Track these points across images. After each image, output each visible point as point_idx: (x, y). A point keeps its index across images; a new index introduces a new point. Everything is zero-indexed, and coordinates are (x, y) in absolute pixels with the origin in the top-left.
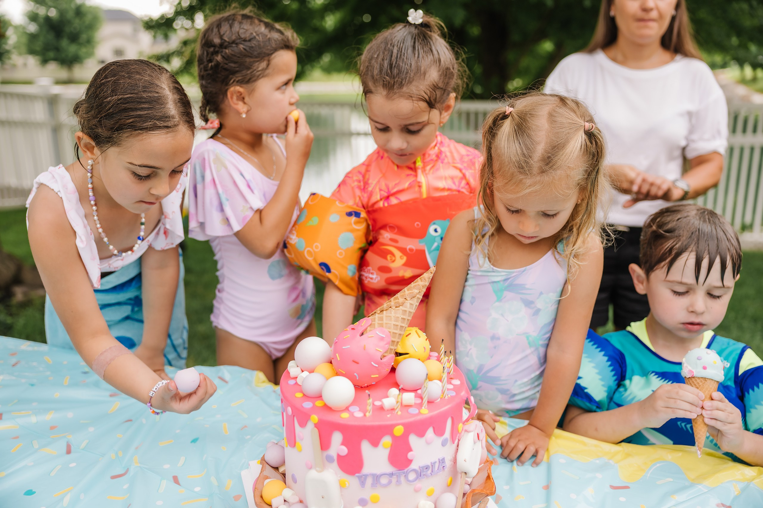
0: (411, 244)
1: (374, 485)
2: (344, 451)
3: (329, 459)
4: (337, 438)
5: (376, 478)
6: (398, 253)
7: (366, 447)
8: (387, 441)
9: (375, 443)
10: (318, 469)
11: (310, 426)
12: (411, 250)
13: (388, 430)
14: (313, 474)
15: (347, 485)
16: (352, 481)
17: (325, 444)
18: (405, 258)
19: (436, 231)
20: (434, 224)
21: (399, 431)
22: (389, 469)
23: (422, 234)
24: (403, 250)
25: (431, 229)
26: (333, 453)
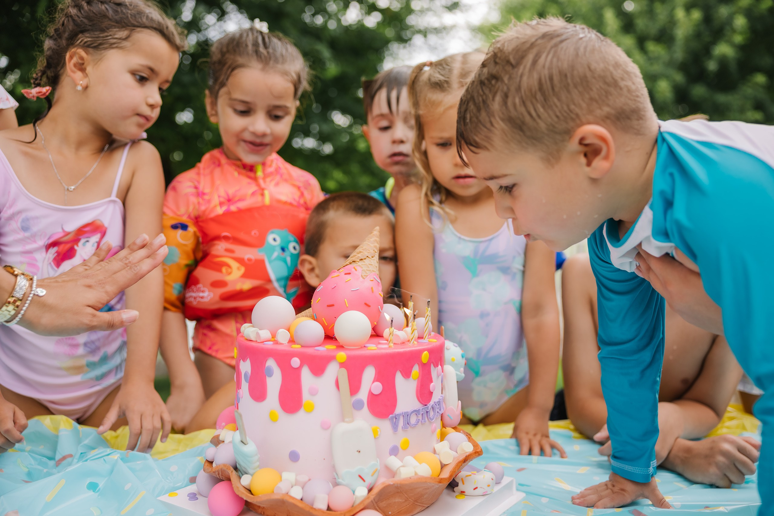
0: (248, 254)
1: (405, 428)
2: (378, 388)
3: (358, 406)
4: (369, 373)
5: (407, 415)
6: (234, 264)
7: (399, 378)
8: (416, 371)
9: (407, 375)
10: (347, 420)
11: (333, 369)
12: (249, 260)
13: (417, 357)
14: (341, 427)
15: (379, 433)
16: (385, 425)
18: (243, 270)
19: (274, 240)
20: (273, 233)
21: (425, 357)
22: (417, 405)
23: (260, 242)
24: (240, 261)
25: (270, 238)
26: (363, 395)
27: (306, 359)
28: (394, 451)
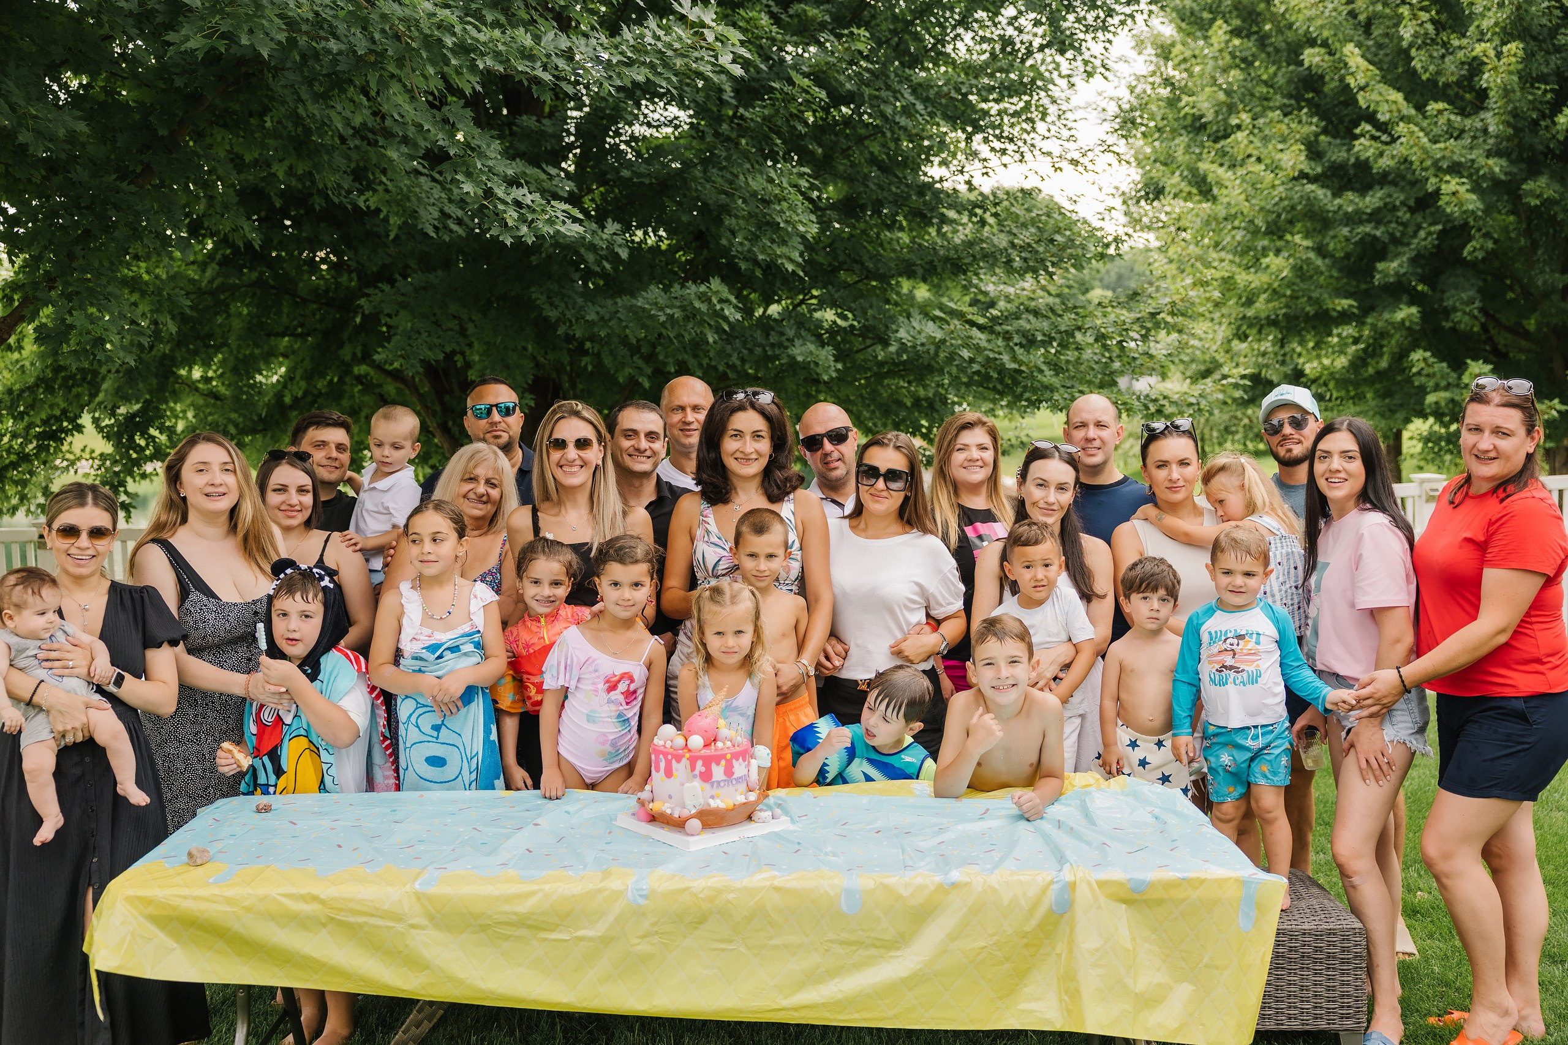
1: (718, 787)
2: (703, 769)
3: (695, 776)
4: (699, 763)
5: (719, 782)
7: (714, 766)
8: (723, 762)
9: (718, 764)
10: (691, 782)
11: (685, 762)
13: (723, 756)
14: (687, 785)
15: (705, 789)
16: (707, 786)
17: (693, 769)
21: (728, 756)
26: (697, 772)
27: (674, 756)
28: (712, 797)
